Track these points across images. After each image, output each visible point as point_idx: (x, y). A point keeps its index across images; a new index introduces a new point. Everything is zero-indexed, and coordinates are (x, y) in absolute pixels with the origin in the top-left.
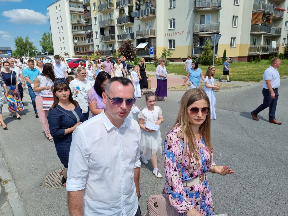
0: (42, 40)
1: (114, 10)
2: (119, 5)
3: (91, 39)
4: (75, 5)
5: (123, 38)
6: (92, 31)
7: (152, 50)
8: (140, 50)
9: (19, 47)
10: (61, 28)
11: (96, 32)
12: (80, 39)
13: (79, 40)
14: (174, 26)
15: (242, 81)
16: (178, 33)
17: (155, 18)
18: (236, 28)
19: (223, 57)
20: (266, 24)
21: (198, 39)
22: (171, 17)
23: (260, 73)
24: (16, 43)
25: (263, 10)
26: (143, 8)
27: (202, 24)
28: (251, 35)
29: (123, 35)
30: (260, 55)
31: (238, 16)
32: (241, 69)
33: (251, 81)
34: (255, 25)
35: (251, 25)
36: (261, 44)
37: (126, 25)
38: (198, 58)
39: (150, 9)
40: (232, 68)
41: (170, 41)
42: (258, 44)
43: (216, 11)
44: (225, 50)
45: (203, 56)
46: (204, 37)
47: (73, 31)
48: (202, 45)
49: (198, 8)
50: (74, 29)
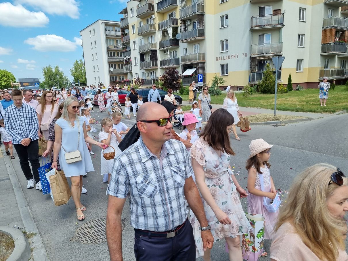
0: (73, 69)
1: (155, 32)
2: (162, 27)
3: (129, 67)
4: (111, 28)
5: (166, 64)
6: (131, 57)
7: (200, 77)
8: (187, 77)
9: (47, 78)
10: (95, 55)
11: (135, 58)
12: (117, 67)
13: (115, 68)
14: (227, 48)
15: (313, 112)
16: (232, 57)
17: (203, 40)
18: (303, 48)
19: (288, 84)
20: (340, 43)
21: (257, 62)
22: (224, 38)
23: (335, 102)
24: (44, 74)
25: (335, 26)
26: (190, 28)
27: (260, 44)
28: (322, 56)
29: (166, 61)
30: (335, 80)
31: (304, 35)
32: (310, 97)
33: (324, 111)
34: (326, 44)
35: (322, 44)
36: (335, 67)
37: (170, 49)
38: (257, 86)
39: (198, 29)
40: (300, 96)
41: (223, 66)
42: (331, 67)
43: (278, 29)
44: (290, 75)
45: (263, 83)
46: (264, 60)
47: (109, 57)
48: (261, 70)
49: (255, 26)
50: (110, 56)
